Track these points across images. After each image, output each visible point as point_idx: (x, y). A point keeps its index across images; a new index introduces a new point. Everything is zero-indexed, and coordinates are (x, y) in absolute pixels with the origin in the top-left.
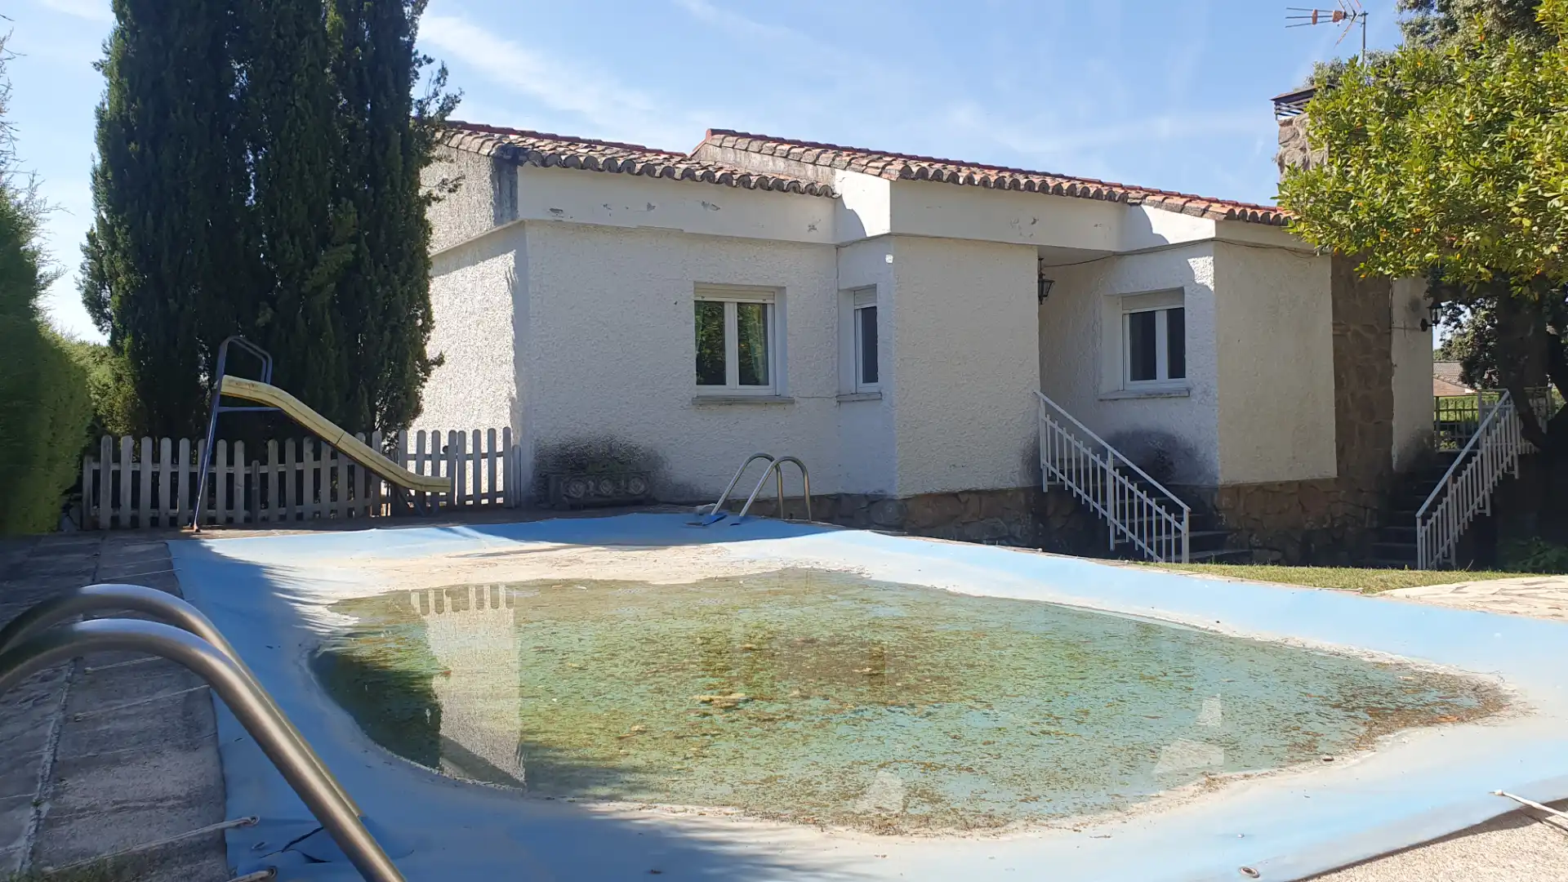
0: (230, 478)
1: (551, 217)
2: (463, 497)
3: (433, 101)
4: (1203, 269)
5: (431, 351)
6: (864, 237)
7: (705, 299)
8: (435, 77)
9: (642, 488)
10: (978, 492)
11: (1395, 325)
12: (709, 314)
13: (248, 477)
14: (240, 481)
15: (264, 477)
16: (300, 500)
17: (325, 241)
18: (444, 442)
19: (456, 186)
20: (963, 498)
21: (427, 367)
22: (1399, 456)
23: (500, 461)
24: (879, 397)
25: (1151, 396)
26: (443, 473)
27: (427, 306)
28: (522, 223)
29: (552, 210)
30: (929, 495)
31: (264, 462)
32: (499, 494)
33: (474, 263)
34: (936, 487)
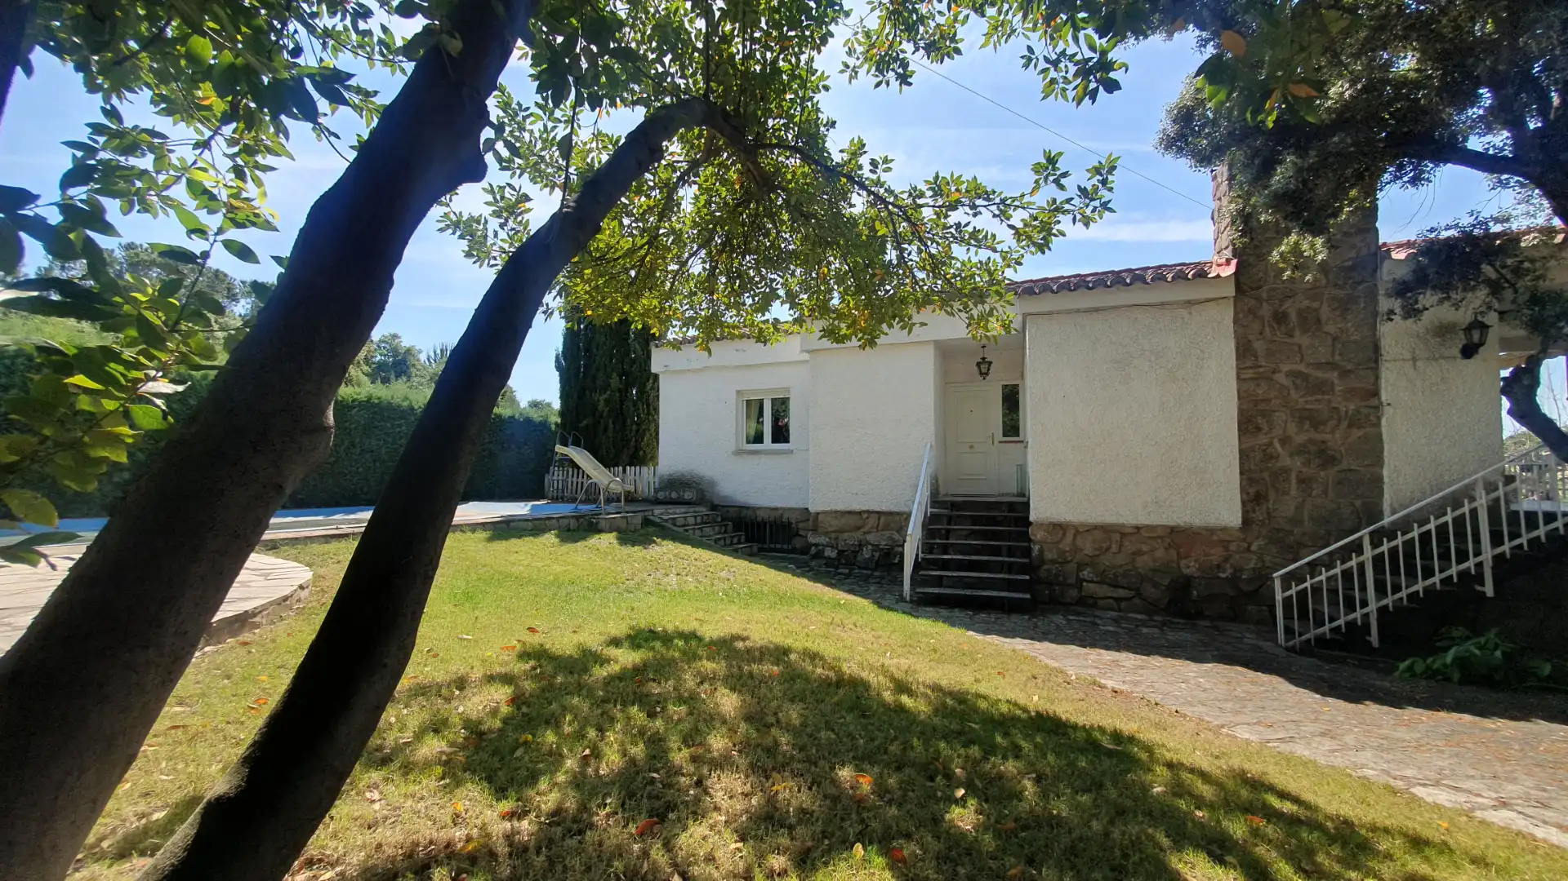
1: (663, 370)
7: (750, 399)
10: (876, 513)
11: (1386, 358)
12: (755, 406)
20: (865, 516)
30: (837, 512)
34: (840, 507)
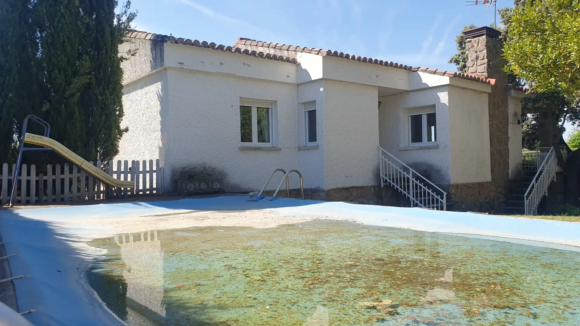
0: (28, 182)
1: (180, 66)
2: (138, 190)
3: (124, 15)
4: (444, 97)
5: (122, 126)
6: (311, 80)
7: (243, 105)
8: (125, 5)
9: (219, 186)
10: (356, 187)
11: (509, 122)
12: (245, 112)
13: (37, 182)
14: (33, 183)
15: (45, 181)
16: (62, 192)
17: (75, 74)
18: (130, 165)
19: (135, 53)
20: (351, 190)
21: (121, 133)
22: (511, 173)
23: (155, 175)
24: (317, 147)
25: (421, 148)
26: (129, 179)
27: (121, 106)
28: (166, 69)
29: (179, 63)
30: (338, 188)
31: (45, 174)
32: (154, 189)
33: (142, 88)
34: (340, 186)
